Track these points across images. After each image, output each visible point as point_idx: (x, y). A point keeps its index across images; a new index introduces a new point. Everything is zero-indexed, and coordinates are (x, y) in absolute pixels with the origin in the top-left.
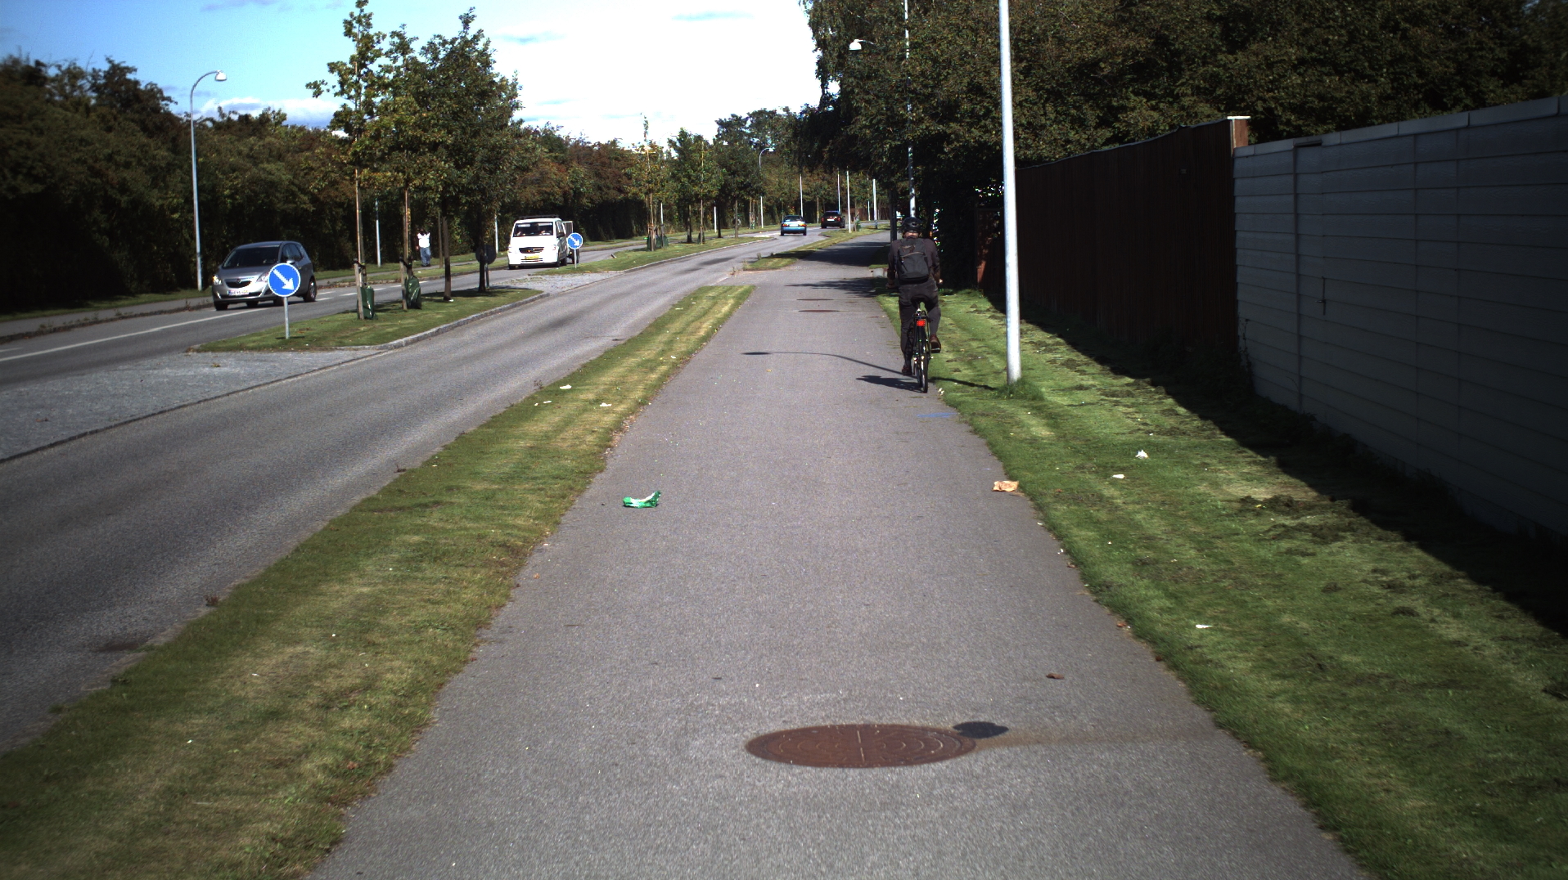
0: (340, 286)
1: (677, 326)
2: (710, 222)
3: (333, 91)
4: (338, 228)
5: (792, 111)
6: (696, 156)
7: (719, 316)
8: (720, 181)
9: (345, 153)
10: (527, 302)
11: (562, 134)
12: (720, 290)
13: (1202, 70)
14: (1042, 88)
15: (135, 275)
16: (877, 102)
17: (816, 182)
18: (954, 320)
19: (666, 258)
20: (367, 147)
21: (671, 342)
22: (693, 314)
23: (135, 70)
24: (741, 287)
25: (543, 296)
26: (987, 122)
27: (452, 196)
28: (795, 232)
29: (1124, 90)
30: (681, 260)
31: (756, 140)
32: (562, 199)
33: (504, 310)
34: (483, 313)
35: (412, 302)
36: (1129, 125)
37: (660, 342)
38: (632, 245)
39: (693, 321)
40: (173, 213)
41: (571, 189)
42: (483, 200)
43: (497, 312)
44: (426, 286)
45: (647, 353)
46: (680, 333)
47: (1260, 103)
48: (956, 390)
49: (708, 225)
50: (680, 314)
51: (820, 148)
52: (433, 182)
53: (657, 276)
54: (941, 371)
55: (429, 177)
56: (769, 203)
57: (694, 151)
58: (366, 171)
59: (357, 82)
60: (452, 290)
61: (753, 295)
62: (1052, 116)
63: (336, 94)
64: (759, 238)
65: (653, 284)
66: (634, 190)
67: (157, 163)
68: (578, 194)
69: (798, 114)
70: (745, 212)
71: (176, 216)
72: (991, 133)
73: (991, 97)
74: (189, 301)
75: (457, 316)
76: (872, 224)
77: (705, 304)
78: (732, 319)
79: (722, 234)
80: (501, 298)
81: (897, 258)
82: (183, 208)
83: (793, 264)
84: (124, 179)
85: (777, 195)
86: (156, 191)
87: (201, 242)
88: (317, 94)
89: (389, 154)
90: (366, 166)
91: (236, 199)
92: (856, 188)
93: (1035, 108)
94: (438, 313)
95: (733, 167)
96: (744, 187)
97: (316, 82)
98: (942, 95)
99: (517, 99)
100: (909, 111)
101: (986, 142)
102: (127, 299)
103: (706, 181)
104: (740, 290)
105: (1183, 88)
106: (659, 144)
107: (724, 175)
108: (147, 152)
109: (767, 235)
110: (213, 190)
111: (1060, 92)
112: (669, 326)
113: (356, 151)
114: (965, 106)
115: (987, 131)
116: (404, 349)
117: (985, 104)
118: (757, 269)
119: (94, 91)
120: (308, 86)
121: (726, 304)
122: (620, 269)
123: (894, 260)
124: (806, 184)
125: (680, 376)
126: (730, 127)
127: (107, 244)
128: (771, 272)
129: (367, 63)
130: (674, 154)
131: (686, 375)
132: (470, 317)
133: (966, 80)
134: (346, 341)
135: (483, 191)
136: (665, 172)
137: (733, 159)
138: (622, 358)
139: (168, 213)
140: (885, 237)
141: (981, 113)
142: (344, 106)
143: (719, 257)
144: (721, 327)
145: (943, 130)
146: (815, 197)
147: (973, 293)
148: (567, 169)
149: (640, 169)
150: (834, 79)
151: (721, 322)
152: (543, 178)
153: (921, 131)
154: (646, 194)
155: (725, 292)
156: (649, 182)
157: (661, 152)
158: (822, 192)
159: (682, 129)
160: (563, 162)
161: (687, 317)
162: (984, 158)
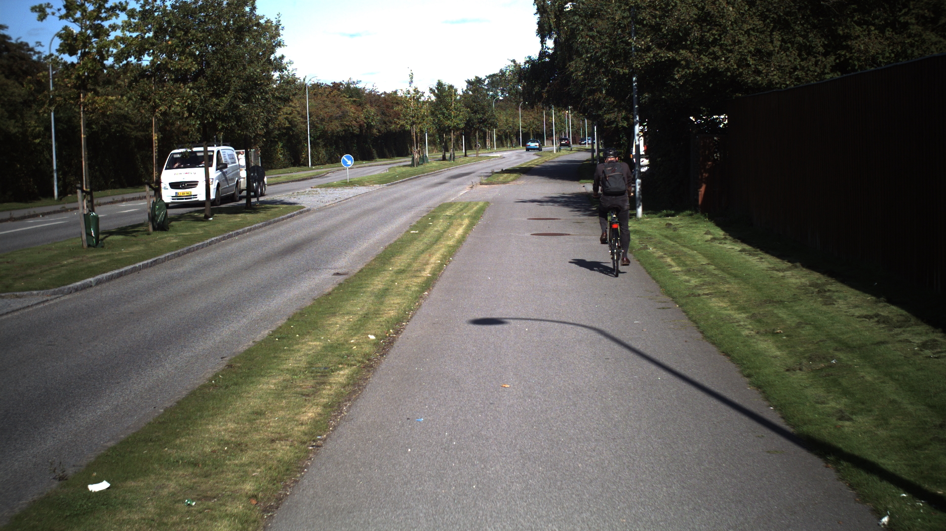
2: (460, 146)
5: (518, 62)
6: (448, 99)
7: (451, 242)
8: (466, 117)
12: (458, 207)
17: (530, 119)
21: (384, 294)
22: (425, 240)
24: (477, 204)
26: (716, 49)
29: (849, 20)
30: (434, 175)
31: (491, 93)
32: (358, 130)
34: (227, 234)
35: (158, 224)
39: (423, 252)
41: (365, 123)
43: (244, 232)
49: (457, 147)
50: (414, 238)
52: (179, 108)
55: (174, 104)
56: (499, 133)
57: (447, 96)
58: (90, 95)
61: (487, 214)
63: (60, 17)
64: (493, 157)
66: (404, 122)
67: (14, 99)
68: (370, 127)
69: (522, 64)
70: (483, 138)
72: (720, 59)
77: (440, 225)
78: (465, 247)
79: (468, 154)
81: (601, 176)
83: (518, 178)
85: (504, 128)
88: (42, 17)
90: (91, 90)
95: (475, 108)
96: (482, 121)
97: (41, 5)
99: (279, 38)
101: (715, 69)
103: (455, 117)
104: (475, 208)
106: (421, 90)
107: (468, 112)
109: (498, 155)
111: (787, 21)
112: (396, 259)
114: (696, 34)
115: (716, 58)
118: (491, 184)
120: (34, 9)
121: (461, 225)
123: (598, 176)
124: (524, 121)
126: (475, 84)
128: (502, 186)
130: (433, 98)
136: (424, 111)
137: (475, 102)
138: (302, 336)
139: (30, 138)
142: (67, 29)
143: (464, 172)
144: (450, 261)
145: (673, 57)
146: (529, 130)
147: (695, 216)
148: (363, 109)
149: (407, 108)
150: (550, 38)
151: (452, 251)
152: (344, 115)
153: (649, 59)
154: (411, 125)
155: (462, 210)
156: (413, 117)
157: (423, 95)
158: (535, 126)
159: (439, 81)
160: (360, 105)
161: (419, 245)
162: (711, 85)
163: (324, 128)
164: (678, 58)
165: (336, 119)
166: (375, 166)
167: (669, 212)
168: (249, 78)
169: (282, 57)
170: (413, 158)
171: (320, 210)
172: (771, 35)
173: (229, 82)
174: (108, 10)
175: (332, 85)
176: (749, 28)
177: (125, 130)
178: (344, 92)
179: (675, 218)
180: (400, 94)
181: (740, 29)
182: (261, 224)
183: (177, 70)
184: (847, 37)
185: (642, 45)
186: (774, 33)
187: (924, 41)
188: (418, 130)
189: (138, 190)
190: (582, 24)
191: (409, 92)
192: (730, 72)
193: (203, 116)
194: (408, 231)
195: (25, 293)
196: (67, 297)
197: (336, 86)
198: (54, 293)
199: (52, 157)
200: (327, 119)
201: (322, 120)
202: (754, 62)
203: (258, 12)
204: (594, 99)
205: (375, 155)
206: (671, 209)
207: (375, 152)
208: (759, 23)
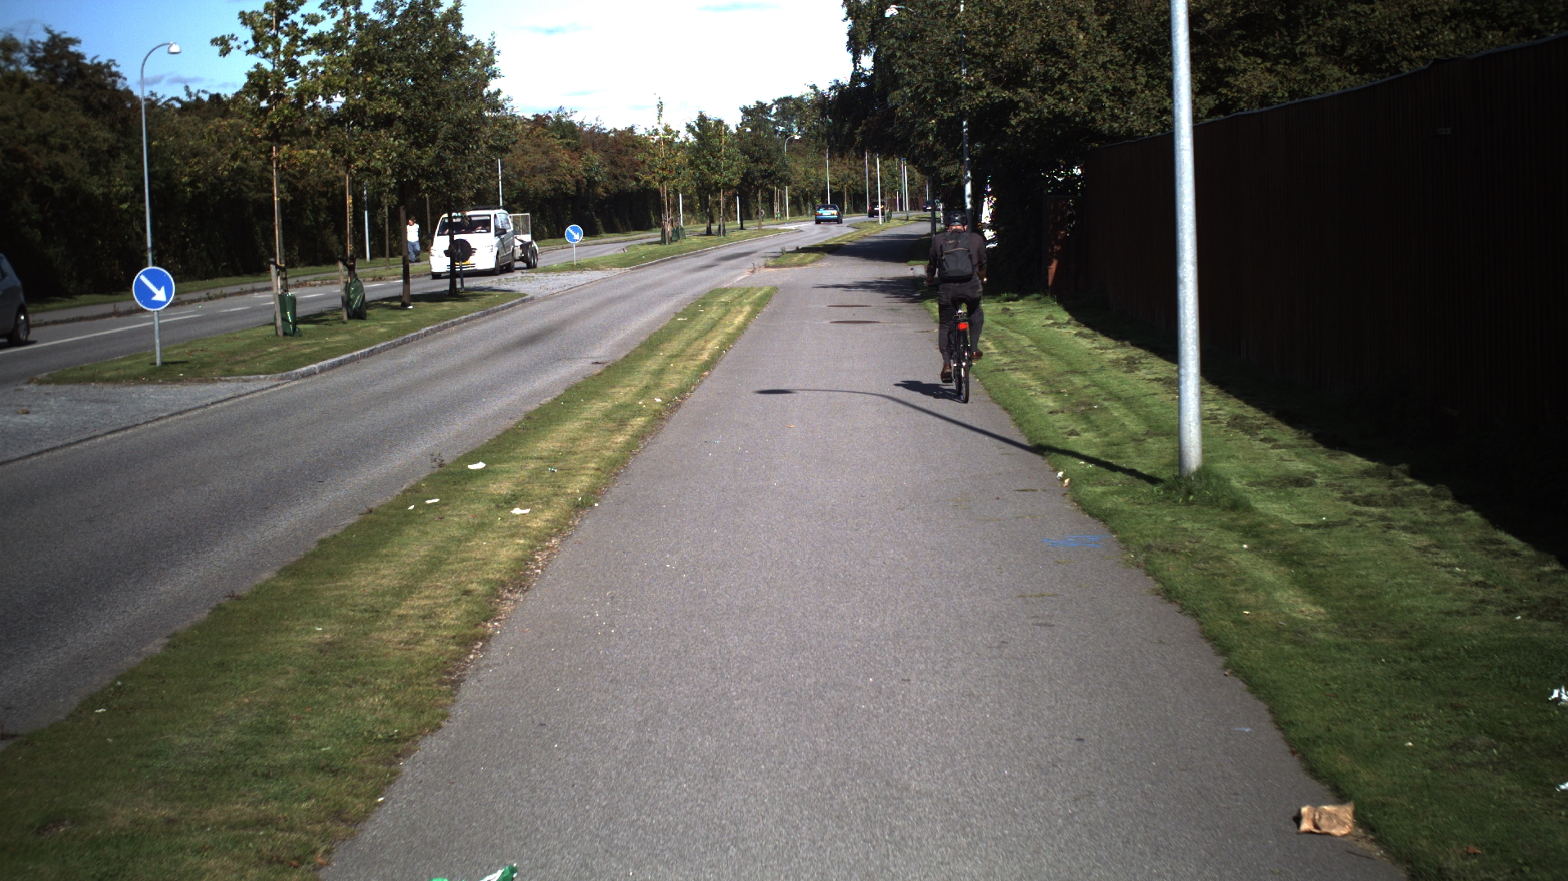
0: (311, 286)
1: (674, 346)
2: (733, 213)
3: (244, 48)
4: (321, 220)
5: (820, 89)
6: (715, 142)
7: (730, 330)
8: (743, 169)
9: (259, 126)
10: (503, 309)
11: (576, 119)
12: (736, 293)
13: (1329, 24)
14: (1129, 46)
15: (74, 274)
16: (922, 67)
17: (844, 171)
18: (1032, 339)
19: (680, 252)
20: (286, 118)
21: (661, 372)
22: (698, 327)
23: (79, 42)
24: (760, 289)
25: (525, 300)
26: (1063, 88)
27: (409, 181)
28: (828, 220)
29: (1232, 49)
30: (697, 255)
31: (781, 128)
32: (575, 188)
33: (473, 318)
34: (441, 324)
35: (354, 311)
36: (1240, 90)
37: (647, 372)
38: (649, 237)
39: (696, 339)
40: (122, 202)
41: (584, 177)
42: (448, 186)
43: (461, 322)
44: (373, 289)
45: (622, 393)
46: (677, 356)
47: (1405, 64)
48: (1087, 478)
49: (729, 214)
50: (682, 326)
51: (851, 130)
52: (380, 163)
53: (667, 275)
54: (1049, 433)
55: (375, 157)
56: (794, 193)
57: (714, 136)
58: (285, 148)
59: (275, 36)
60: (411, 293)
61: (775, 301)
62: (1143, 80)
63: (248, 52)
64: (784, 230)
65: (660, 284)
66: (649, 178)
67: (98, 145)
68: (592, 183)
69: (826, 91)
70: (769, 201)
71: (125, 206)
72: (1068, 100)
73: (1068, 57)
74: (117, 305)
75: (406, 330)
76: (904, 215)
77: (714, 312)
78: (747, 335)
79: (745, 225)
80: (473, 303)
81: (939, 254)
82: (134, 197)
83: (820, 259)
84: (57, 163)
85: (803, 184)
86: (96, 178)
87: (153, 236)
88: (225, 52)
89: (326, 129)
90: (286, 142)
91: (199, 188)
92: (887, 176)
93: (1122, 71)
94: (382, 326)
95: (756, 155)
96: (767, 175)
97: (223, 37)
98: (1008, 55)
99: (494, 66)
100: (963, 75)
101: (1062, 113)
102: (61, 301)
103: (726, 169)
104: (759, 294)
105: (1305, 47)
106: (674, 128)
107: (746, 162)
108: (85, 133)
109: (792, 227)
110: (168, 176)
111: (1153, 51)
112: (665, 345)
113: (272, 123)
114: (1038, 68)
115: (1063, 98)
116: (318, 377)
117: (1061, 66)
118: (781, 266)
119: (32, 66)
120: (214, 42)
121: (741, 312)
122: (625, 265)
123: (936, 255)
124: (833, 173)
125: (661, 436)
126: (755, 114)
127: (39, 238)
128: (797, 269)
129: (288, 12)
130: (692, 138)
131: (672, 434)
132: (423, 331)
133: (1037, 37)
134: (237, 369)
135: (447, 175)
136: (680, 159)
137: (756, 145)
138: (588, 400)
139: (115, 203)
140: (924, 228)
141: (1056, 76)
142: (258, 66)
143: (740, 251)
144: (730, 348)
145: (1009, 98)
146: (842, 187)
147: (1043, 300)
148: (580, 157)
149: (654, 155)
150: (867, 53)
151: (732, 339)
152: (554, 166)
153: (980, 99)
154: (661, 182)
155: (741, 296)
156: (663, 169)
157: (677, 136)
158: (851, 182)
159: (701, 113)
160: (576, 149)
161: (689, 334)
162: (1059, 133)
163: (524, 186)
164: (1016, 99)
165: (542, 171)
166: (604, 243)
167: (1011, 295)
168: (461, 123)
169: (499, 92)
170: (664, 232)
171: (546, 298)
172: (1133, 70)
173: (435, 127)
174: (305, 43)
175: (532, 119)
176: (1105, 60)
177: (242, 190)
178: (552, 130)
179: (1016, 303)
180: (639, 131)
181: (1094, 62)
182: (478, 313)
183: (377, 115)
184: (1231, 71)
185: (971, 81)
186: (1138, 67)
187: (1323, 77)
188: (670, 189)
189: (261, 279)
190: (900, 49)
191: (656, 132)
192: (1079, 117)
193: (400, 172)
194: (673, 319)
195: (252, 377)
196: (296, 382)
197: (539, 120)
198: (282, 378)
199: (145, 231)
200: (527, 172)
201: (520, 174)
202: (1111, 104)
203: (464, 31)
204: (927, 146)
205: (601, 228)
206: (1014, 293)
207: (600, 223)
208: (1118, 54)
